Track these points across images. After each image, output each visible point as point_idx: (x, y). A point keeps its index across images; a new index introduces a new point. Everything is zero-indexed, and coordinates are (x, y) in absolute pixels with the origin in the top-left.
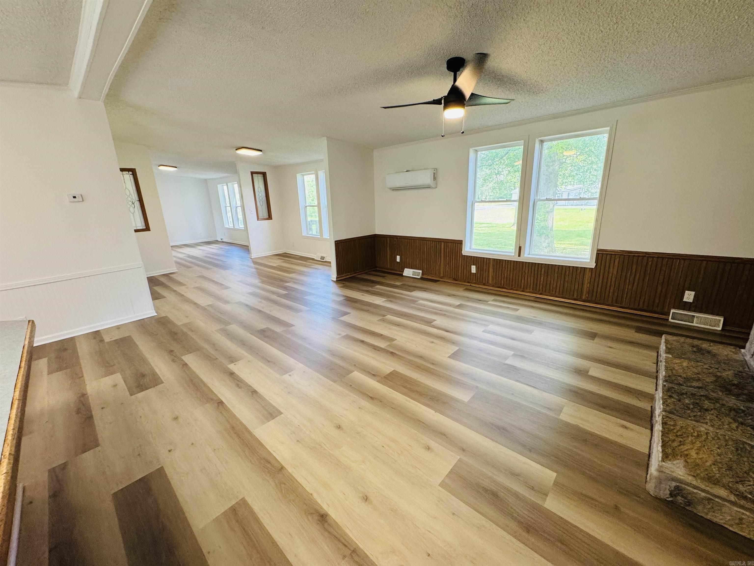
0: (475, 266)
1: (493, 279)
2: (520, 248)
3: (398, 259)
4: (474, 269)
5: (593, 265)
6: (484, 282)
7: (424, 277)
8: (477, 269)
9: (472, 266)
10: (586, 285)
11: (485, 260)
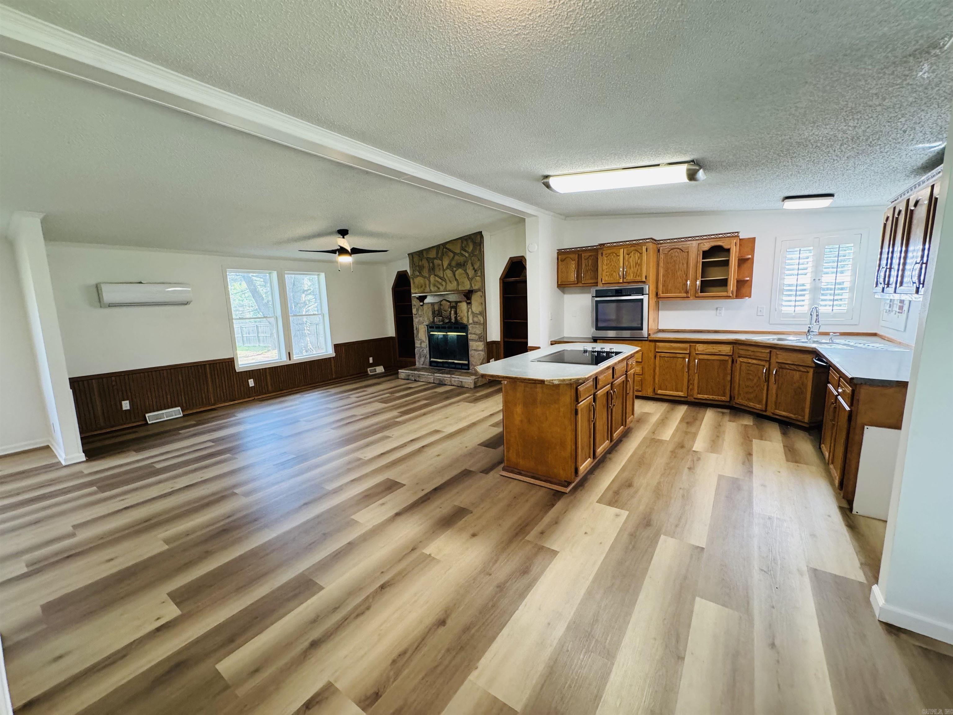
0: (252, 380)
1: (272, 386)
2: (289, 353)
3: (126, 405)
4: (251, 383)
5: (334, 355)
6: (264, 391)
7: (186, 413)
8: (255, 382)
9: (249, 381)
10: (333, 368)
11: (261, 371)
